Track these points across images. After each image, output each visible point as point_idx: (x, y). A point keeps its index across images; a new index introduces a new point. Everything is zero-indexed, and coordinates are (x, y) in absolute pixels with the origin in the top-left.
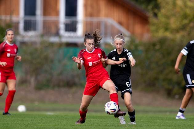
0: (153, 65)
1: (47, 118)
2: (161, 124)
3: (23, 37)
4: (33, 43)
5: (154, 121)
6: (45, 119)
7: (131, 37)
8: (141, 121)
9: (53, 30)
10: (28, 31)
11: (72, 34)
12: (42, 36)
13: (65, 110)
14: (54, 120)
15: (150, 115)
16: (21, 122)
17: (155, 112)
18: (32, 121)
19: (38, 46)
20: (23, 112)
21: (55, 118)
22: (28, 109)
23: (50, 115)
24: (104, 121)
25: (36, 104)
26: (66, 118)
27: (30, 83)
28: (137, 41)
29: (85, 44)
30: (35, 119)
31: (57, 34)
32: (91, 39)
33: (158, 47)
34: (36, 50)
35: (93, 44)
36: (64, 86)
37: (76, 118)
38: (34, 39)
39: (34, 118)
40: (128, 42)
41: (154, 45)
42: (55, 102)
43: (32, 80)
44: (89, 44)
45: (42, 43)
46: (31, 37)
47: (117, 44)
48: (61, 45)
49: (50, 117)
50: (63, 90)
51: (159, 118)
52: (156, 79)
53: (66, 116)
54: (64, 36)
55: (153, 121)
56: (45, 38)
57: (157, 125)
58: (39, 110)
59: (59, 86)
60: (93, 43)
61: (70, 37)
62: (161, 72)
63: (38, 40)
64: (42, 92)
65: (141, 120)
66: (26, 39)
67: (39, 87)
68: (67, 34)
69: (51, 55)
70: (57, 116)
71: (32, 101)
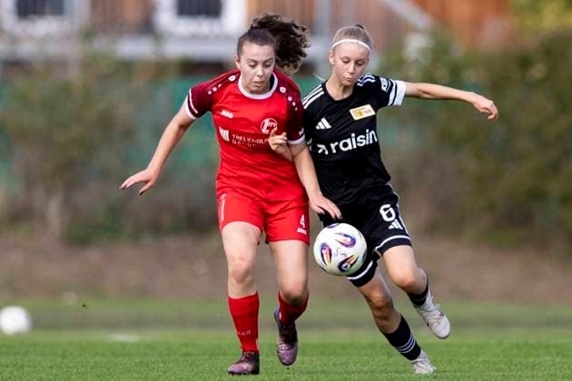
0: (524, 143)
1: (114, 354)
2: (559, 373)
3: (14, 40)
4: (54, 65)
5: (531, 360)
6: (104, 360)
7: (434, 34)
8: (481, 359)
9: (132, 13)
10: (32, 16)
11: (203, 26)
12: (88, 34)
13: (182, 322)
14: (141, 362)
15: (515, 336)
16: (11, 373)
17: (531, 325)
18: (55, 371)
19: (74, 75)
20: (18, 335)
21: (145, 355)
22: (37, 323)
23: (123, 345)
24: (335, 365)
25: (71, 300)
26: (187, 355)
27: (43, 219)
28: (459, 49)
29: (239, 61)
30: (66, 361)
31: (147, 26)
32: (262, 45)
33: (538, 71)
34: (66, 90)
35: (265, 65)
36: (176, 230)
37: (225, 354)
38: (54, 50)
39: (64, 358)
40: (423, 51)
41: (525, 63)
42: (143, 292)
43: (53, 209)
44: (252, 64)
45: (88, 63)
46: (46, 39)
47: (347, 61)
48: (160, 69)
49: (124, 350)
50: (173, 244)
51: (547, 347)
52: (536, 195)
53: (186, 345)
54: (171, 35)
55: (524, 361)
56: (101, 45)
57: (540, 374)
58: (80, 324)
59: (157, 229)
60: (266, 61)
61: (195, 38)
62: (555, 167)
63: (73, 51)
64: (93, 255)
65: (478, 356)
66: (26, 50)
67: (80, 236)
68: (186, 26)
69: (124, 110)
70: (151, 347)
71: (54, 290)
